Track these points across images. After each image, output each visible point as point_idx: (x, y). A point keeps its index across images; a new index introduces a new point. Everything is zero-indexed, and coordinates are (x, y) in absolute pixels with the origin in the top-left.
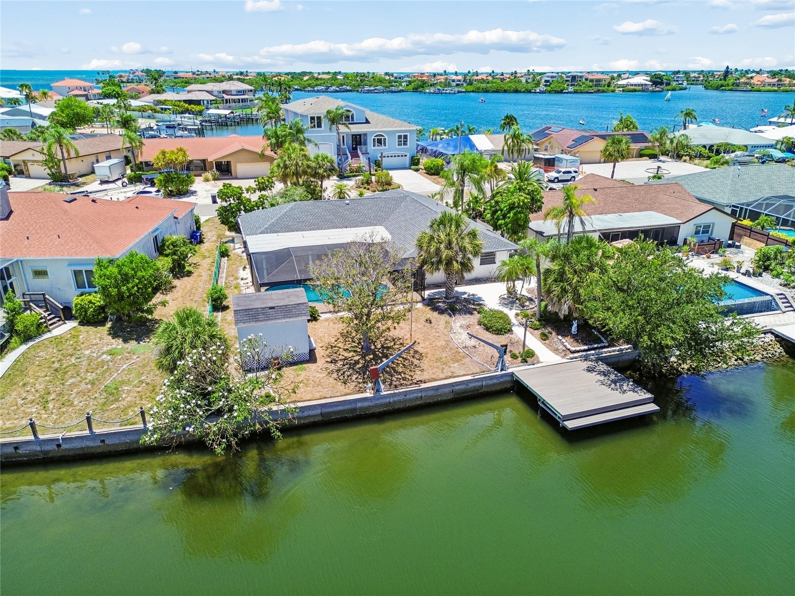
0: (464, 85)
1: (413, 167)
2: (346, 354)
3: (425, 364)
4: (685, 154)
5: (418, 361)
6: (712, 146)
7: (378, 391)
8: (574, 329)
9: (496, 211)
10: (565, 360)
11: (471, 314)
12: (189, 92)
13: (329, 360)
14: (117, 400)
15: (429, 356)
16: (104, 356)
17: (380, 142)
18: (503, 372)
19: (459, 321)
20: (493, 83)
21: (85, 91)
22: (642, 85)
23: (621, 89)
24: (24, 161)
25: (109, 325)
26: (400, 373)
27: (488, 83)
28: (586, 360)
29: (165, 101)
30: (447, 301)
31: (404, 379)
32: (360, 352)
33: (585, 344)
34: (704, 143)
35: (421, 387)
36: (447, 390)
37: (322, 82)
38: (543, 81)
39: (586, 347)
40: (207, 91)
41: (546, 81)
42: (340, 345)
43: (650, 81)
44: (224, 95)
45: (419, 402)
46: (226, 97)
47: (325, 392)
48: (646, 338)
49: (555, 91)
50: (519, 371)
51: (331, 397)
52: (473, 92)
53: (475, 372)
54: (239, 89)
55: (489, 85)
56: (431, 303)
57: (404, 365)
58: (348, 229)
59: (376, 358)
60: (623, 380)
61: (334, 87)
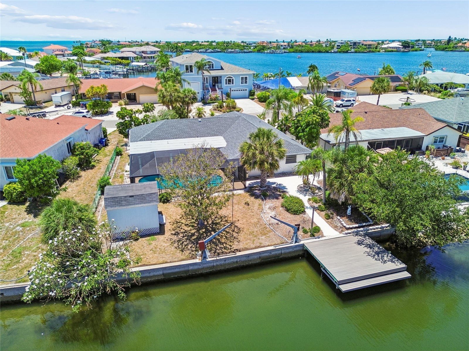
0: (288, 48)
1: (250, 97)
2: (186, 228)
3: (241, 236)
4: (425, 89)
5: (236, 234)
6: (442, 84)
7: (205, 257)
8: (349, 212)
9: (298, 127)
10: (342, 235)
11: (277, 198)
12: (122, 52)
13: (173, 232)
14: (18, 262)
15: (245, 230)
16: (18, 228)
17: (230, 81)
18: (297, 244)
19: (269, 204)
20: (305, 47)
21: (62, 52)
22: (397, 48)
23: (384, 50)
24: (10, 93)
25: (27, 204)
26: (223, 244)
27: (303, 47)
28: (357, 235)
29: (108, 57)
30: (262, 189)
31: (225, 248)
32: (196, 227)
33: (357, 223)
34: (437, 82)
35: (236, 255)
36: (256, 257)
37: (203, 46)
38: (336, 46)
39: (357, 225)
40: (133, 52)
41: (338, 46)
42: (183, 221)
43: (402, 45)
44: (143, 54)
45: (235, 266)
46: (144, 55)
47: (167, 258)
48: (401, 224)
49: (343, 51)
50: (308, 243)
51: (171, 262)
52: (293, 52)
53: (276, 243)
54: (152, 50)
55: (303, 48)
56: (250, 190)
57: (226, 237)
58: (199, 138)
59: (207, 231)
60: (383, 252)
61: (210, 50)
